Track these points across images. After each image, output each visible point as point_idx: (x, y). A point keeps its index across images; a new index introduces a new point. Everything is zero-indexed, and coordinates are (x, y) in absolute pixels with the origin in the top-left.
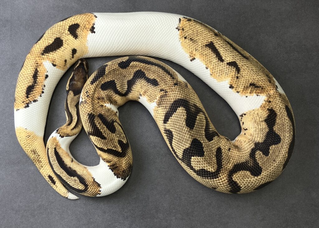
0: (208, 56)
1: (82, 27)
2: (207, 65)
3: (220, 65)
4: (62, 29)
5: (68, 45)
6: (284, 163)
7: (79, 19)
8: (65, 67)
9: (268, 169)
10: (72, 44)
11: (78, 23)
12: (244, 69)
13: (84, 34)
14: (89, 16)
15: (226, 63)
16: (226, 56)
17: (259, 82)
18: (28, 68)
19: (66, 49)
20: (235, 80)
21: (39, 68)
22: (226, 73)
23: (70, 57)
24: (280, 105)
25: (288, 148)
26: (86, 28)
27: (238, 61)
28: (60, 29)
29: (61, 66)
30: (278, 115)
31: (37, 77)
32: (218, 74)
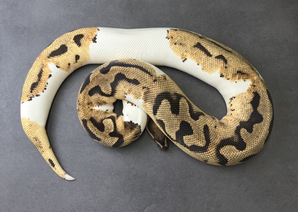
0: (197, 54)
1: (85, 37)
2: (198, 62)
3: (210, 60)
4: (68, 38)
5: (71, 51)
6: (265, 139)
7: (84, 31)
8: (68, 69)
9: (252, 144)
10: (75, 51)
11: (83, 34)
12: (230, 60)
13: (87, 43)
14: (93, 29)
15: (214, 57)
16: (213, 51)
17: (244, 70)
18: (35, 68)
19: (70, 54)
20: (224, 70)
21: (44, 69)
22: (215, 65)
23: (73, 62)
24: (263, 89)
25: (269, 125)
26: (89, 38)
27: (224, 54)
28: (66, 38)
29: (65, 68)
30: (261, 98)
31: (41, 75)
32: (209, 67)
